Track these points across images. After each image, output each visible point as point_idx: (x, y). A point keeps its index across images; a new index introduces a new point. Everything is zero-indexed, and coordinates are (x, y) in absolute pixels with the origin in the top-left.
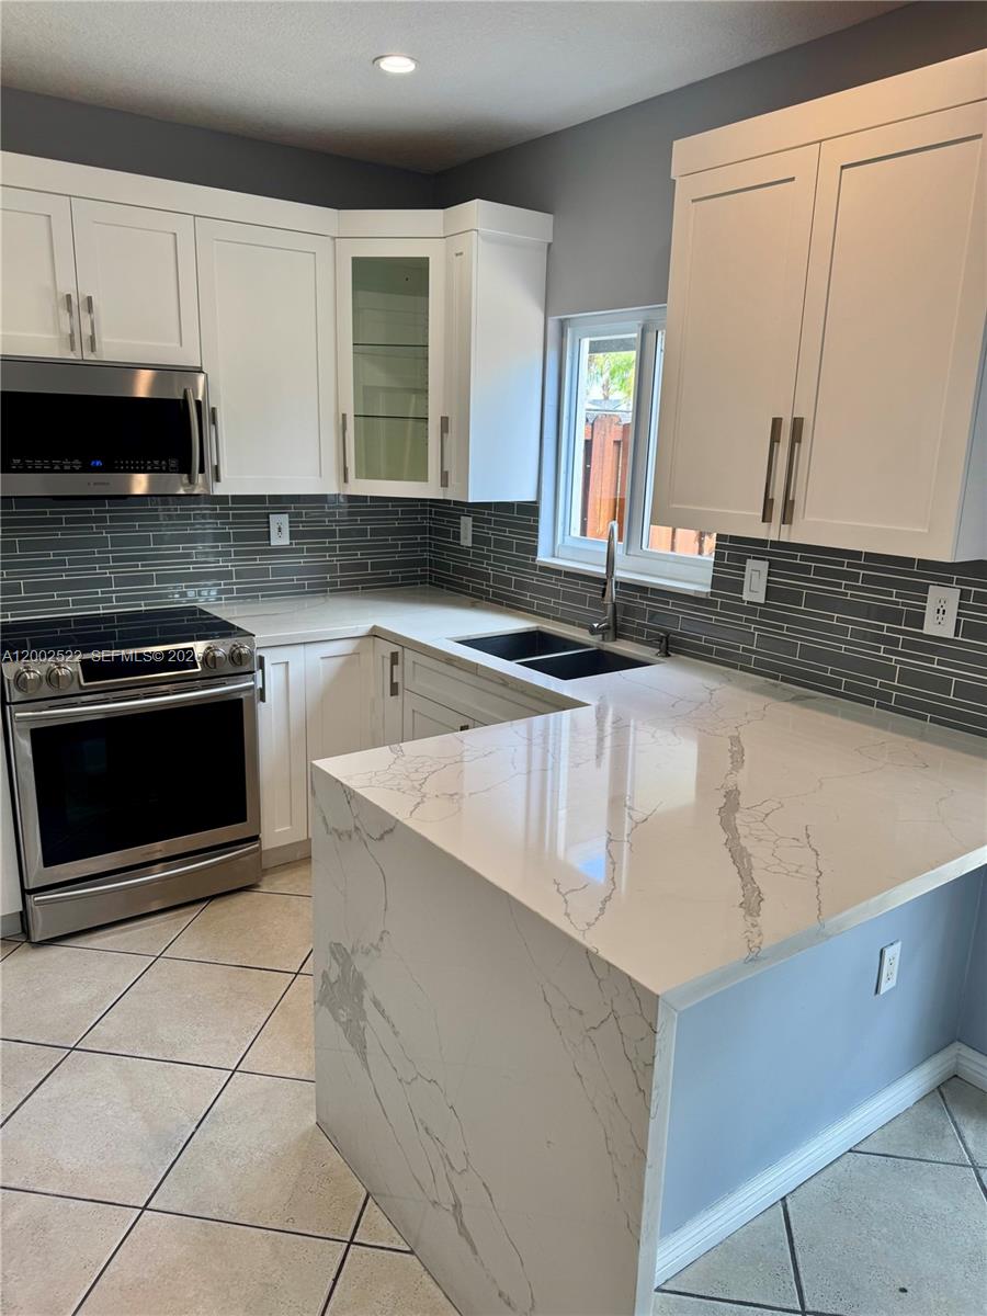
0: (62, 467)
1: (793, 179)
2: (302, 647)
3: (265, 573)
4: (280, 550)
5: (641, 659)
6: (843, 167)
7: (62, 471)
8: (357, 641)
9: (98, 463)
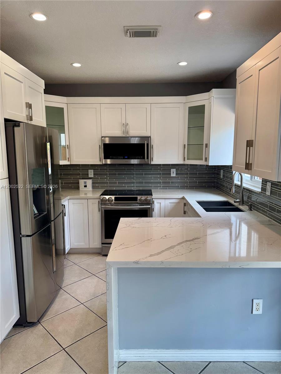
0: (119, 158)
1: (252, 75)
2: (164, 199)
3: (169, 183)
4: (173, 177)
5: (243, 210)
6: (260, 70)
7: (119, 159)
8: (179, 200)
9: (127, 157)
